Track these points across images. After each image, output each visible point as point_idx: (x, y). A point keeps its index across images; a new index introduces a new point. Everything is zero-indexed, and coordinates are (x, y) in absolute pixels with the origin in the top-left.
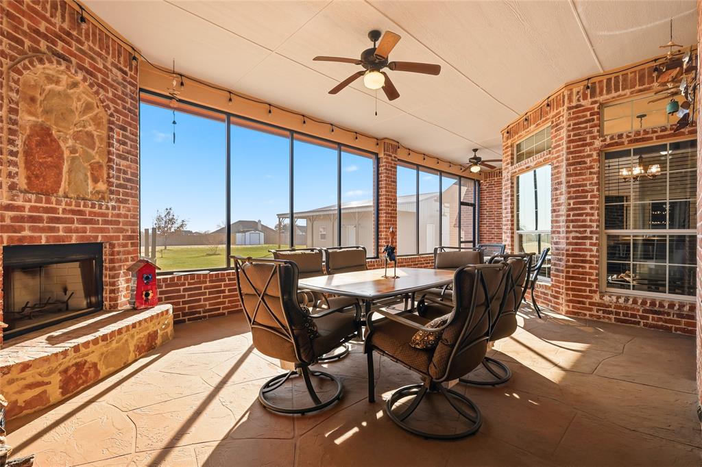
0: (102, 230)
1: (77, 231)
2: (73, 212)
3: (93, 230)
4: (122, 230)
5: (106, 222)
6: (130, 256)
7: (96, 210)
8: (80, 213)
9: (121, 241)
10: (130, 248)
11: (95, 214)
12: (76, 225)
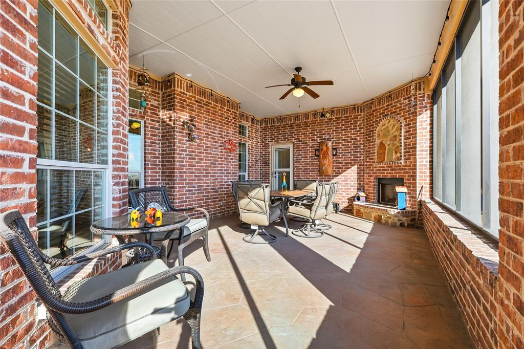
0: (398, 173)
1: (390, 173)
2: (389, 167)
3: (395, 173)
4: (407, 173)
5: (400, 169)
6: (412, 185)
7: (397, 165)
8: (391, 167)
9: (407, 178)
10: (411, 181)
11: (396, 166)
12: (389, 171)
